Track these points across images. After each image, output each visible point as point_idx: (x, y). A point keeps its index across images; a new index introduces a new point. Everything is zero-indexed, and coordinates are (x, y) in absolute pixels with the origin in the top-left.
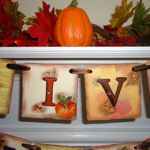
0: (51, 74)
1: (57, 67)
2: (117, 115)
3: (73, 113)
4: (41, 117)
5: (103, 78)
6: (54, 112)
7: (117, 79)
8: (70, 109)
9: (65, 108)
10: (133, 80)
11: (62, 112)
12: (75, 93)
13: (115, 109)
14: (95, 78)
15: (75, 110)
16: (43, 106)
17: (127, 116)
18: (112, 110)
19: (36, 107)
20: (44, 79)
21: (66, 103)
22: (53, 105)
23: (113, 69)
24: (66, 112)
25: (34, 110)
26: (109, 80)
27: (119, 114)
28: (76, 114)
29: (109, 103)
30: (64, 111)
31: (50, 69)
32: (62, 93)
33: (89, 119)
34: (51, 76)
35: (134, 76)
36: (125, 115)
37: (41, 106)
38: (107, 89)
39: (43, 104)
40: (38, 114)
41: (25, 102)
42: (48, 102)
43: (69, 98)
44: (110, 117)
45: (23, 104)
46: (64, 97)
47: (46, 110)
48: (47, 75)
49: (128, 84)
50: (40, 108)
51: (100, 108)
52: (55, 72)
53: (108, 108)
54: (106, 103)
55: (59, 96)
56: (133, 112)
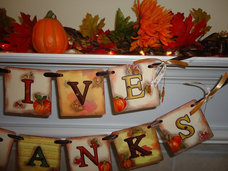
0: (29, 77)
1: (33, 71)
2: (86, 112)
3: (49, 110)
4: (21, 112)
5: (72, 81)
6: (33, 108)
7: (84, 82)
8: (45, 107)
9: (41, 105)
10: (98, 83)
11: (39, 108)
12: (50, 93)
13: (83, 107)
14: (66, 81)
15: (50, 107)
16: (23, 104)
17: (93, 113)
18: (81, 108)
19: (17, 104)
20: (23, 81)
21: (42, 101)
22: (32, 102)
23: (80, 74)
24: (42, 108)
25: (15, 106)
26: (77, 83)
27: (87, 111)
28: (51, 111)
29: (78, 102)
30: (41, 108)
31: (27, 72)
32: (39, 93)
33: (62, 115)
34: (28, 78)
35: (98, 80)
36: (92, 113)
37: (21, 103)
38: (76, 90)
39: (23, 101)
40: (19, 110)
41: (7, 100)
42: (27, 100)
43: (45, 97)
44: (79, 114)
45: (6, 101)
46: (40, 96)
47: (25, 107)
48: (25, 77)
49: (93, 87)
50: (21, 105)
51: (71, 106)
52: (31, 75)
53: (78, 106)
54: (75, 102)
55: (36, 95)
56: (99, 110)
